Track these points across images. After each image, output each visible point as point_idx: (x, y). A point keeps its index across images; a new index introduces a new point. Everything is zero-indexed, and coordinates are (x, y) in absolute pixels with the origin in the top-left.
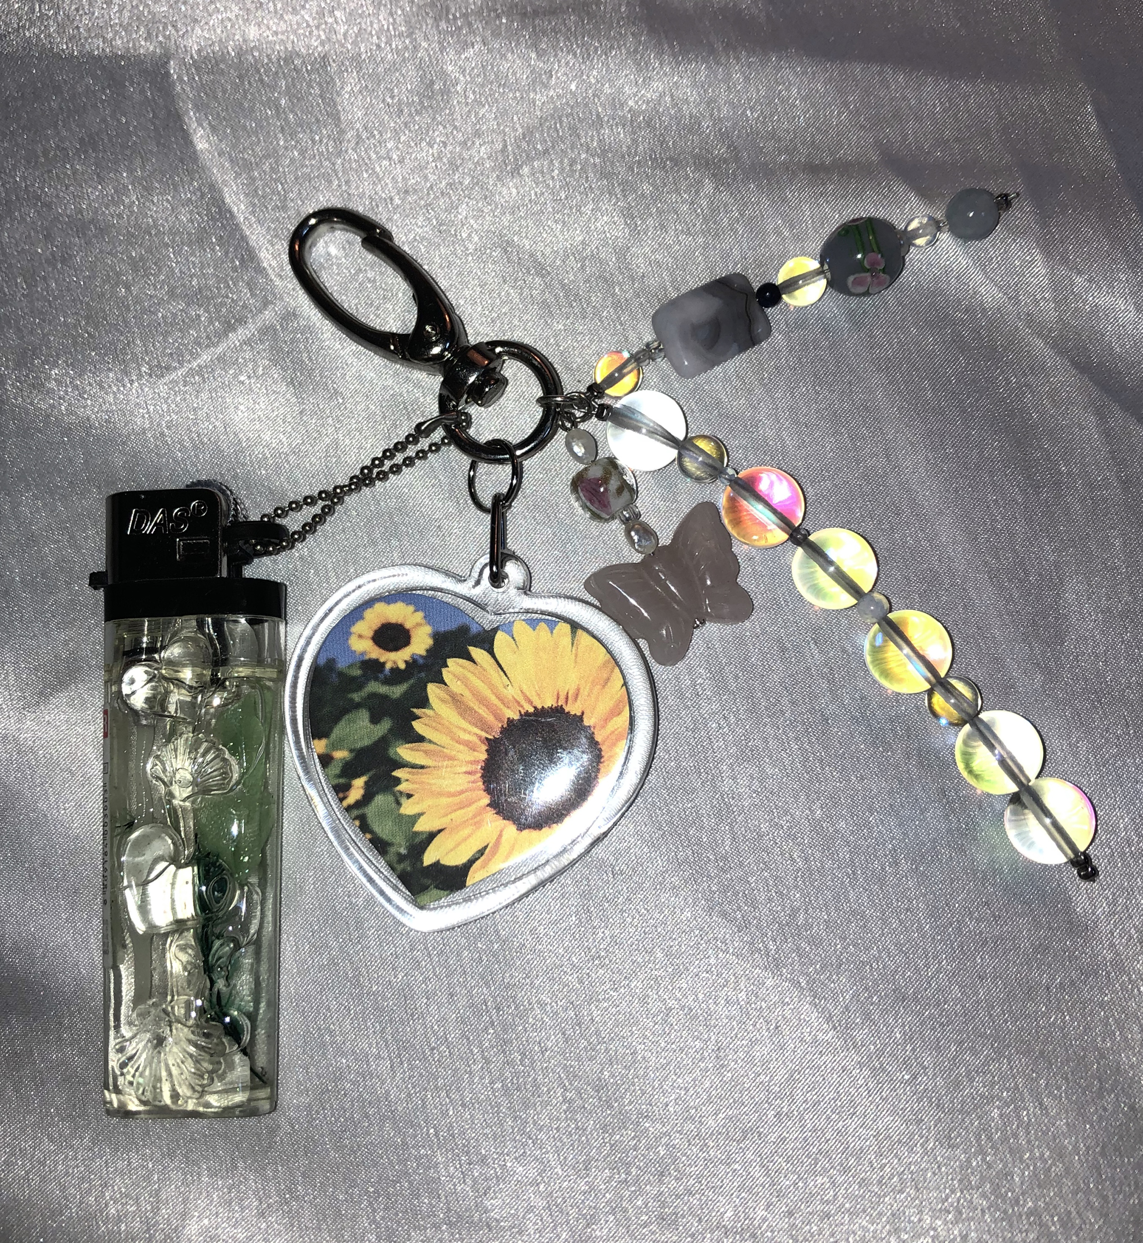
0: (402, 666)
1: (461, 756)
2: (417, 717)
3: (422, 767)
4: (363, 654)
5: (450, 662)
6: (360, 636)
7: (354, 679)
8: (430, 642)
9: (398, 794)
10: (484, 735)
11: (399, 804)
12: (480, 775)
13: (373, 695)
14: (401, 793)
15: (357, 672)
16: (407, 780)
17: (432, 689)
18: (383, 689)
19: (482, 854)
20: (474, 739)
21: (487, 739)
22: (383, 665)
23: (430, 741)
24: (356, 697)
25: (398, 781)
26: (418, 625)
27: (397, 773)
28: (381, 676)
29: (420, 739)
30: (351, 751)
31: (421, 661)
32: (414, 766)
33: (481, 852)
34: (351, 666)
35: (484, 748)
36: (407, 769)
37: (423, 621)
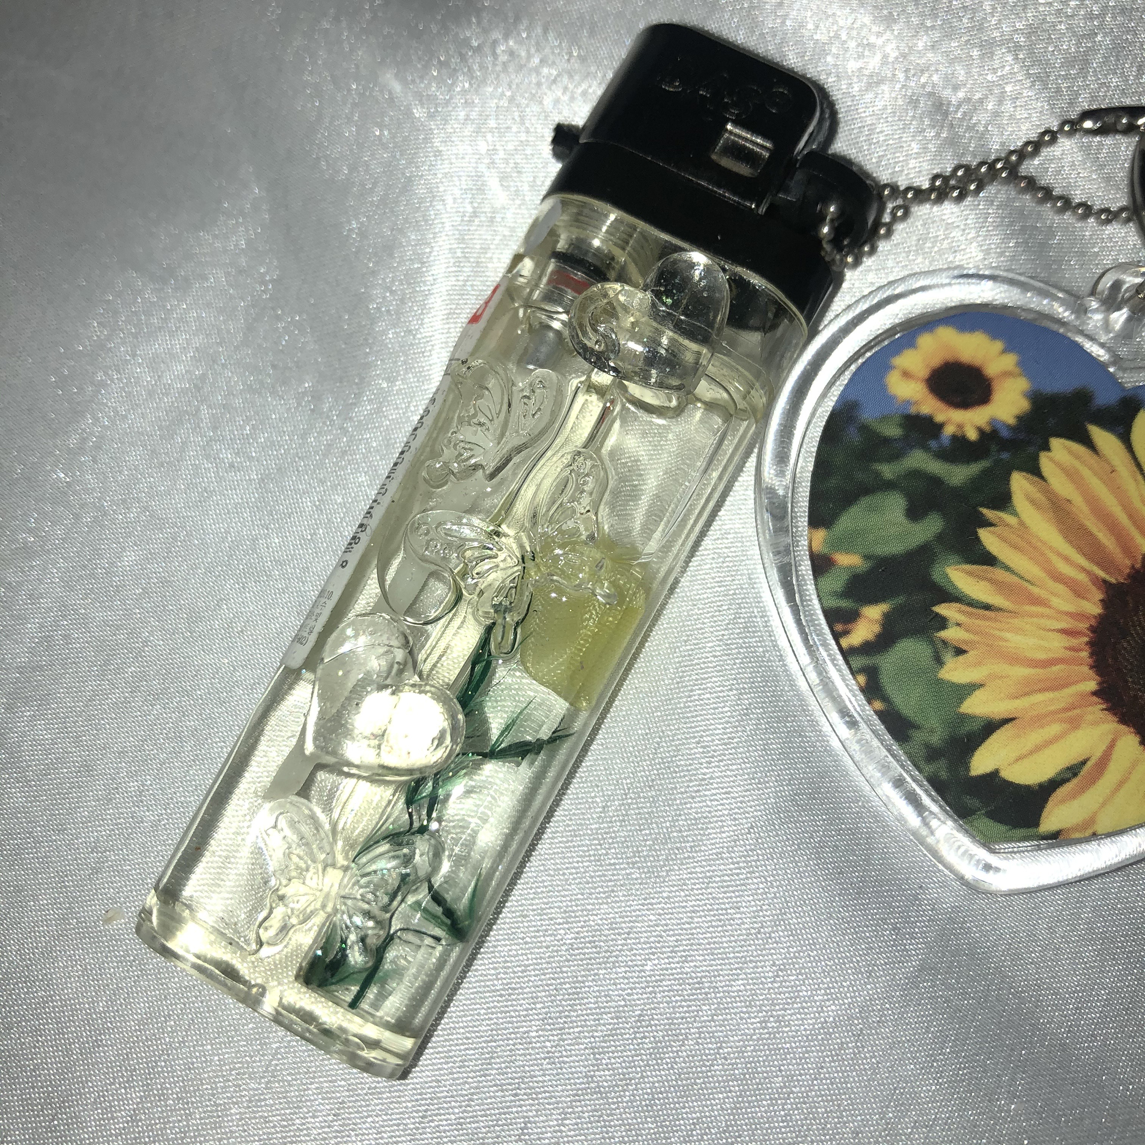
0: (972, 435)
1: (1055, 602)
2: (988, 524)
3: (987, 607)
4: (908, 402)
5: (1056, 443)
6: (906, 374)
7: (887, 441)
8: (1023, 405)
9: (940, 645)
10: (1102, 574)
11: (939, 661)
12: (1086, 639)
13: (916, 474)
14: (944, 642)
15: (893, 431)
16: (958, 625)
17: (1019, 483)
18: (935, 467)
19: (1075, 775)
20: (1082, 577)
21: (1105, 581)
22: (940, 427)
23: (1007, 568)
24: (887, 471)
25: (942, 623)
26: (1006, 374)
27: (943, 610)
28: (933, 444)
29: (989, 560)
30: (867, 557)
31: (1005, 433)
32: (973, 603)
33: (1073, 771)
34: (884, 419)
35: (1099, 595)
36: (958, 605)
37: (1017, 370)
